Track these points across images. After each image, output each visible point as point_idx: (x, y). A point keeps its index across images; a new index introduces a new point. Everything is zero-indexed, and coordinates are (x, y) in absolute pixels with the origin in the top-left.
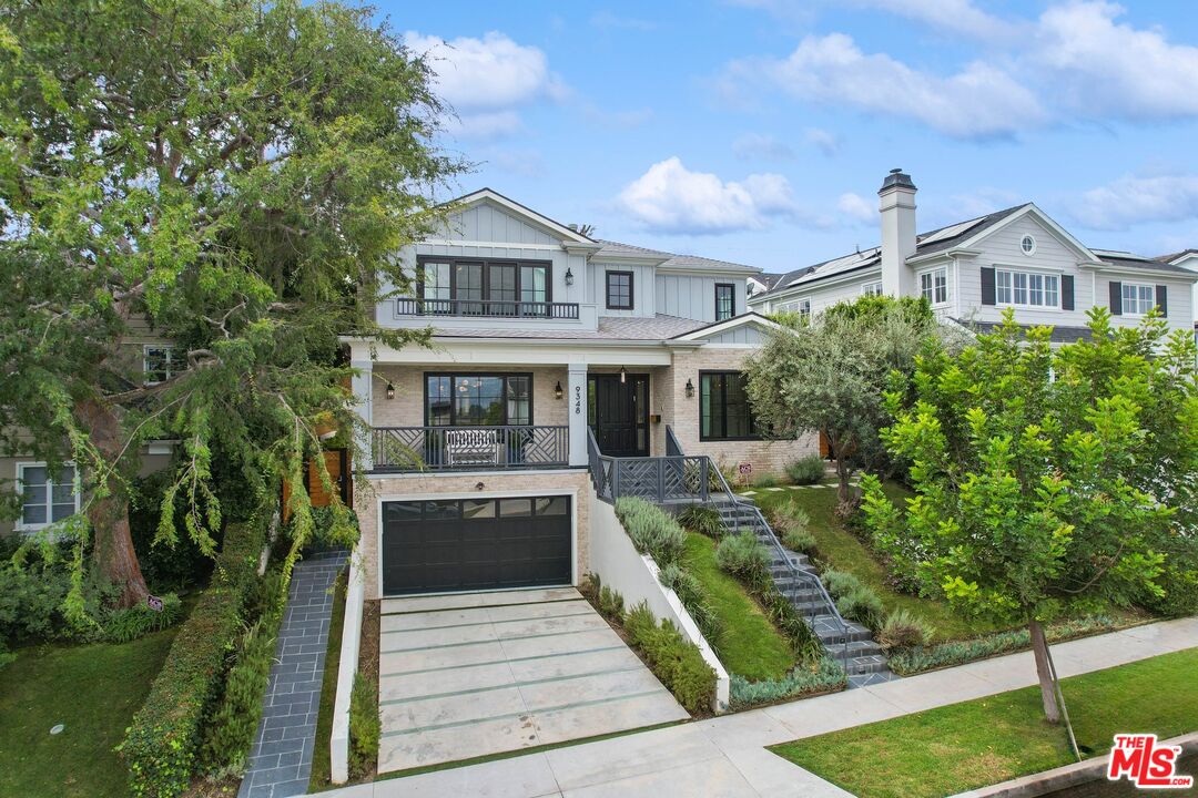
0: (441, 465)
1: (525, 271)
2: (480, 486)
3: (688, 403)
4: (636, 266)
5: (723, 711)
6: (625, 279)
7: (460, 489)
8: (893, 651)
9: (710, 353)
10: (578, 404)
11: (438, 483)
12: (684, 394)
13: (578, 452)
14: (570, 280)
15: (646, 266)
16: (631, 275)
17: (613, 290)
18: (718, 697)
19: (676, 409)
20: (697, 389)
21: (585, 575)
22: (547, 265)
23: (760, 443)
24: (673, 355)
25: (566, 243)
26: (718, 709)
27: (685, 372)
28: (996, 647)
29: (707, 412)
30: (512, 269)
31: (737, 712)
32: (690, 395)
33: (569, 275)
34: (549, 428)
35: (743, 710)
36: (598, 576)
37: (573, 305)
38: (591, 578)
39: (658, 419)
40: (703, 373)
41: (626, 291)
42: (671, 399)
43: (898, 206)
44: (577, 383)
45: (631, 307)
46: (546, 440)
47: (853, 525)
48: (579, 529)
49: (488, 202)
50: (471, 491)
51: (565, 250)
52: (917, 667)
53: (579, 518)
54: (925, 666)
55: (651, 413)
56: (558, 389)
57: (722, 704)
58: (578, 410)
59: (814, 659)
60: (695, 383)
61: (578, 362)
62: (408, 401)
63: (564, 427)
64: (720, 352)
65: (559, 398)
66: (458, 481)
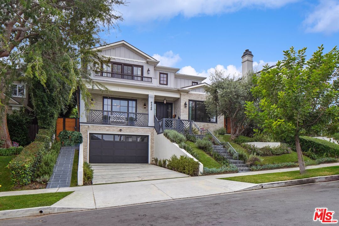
0: (108, 123)
1: (135, 68)
2: (121, 130)
3: (185, 109)
4: (169, 72)
5: (201, 175)
6: (165, 76)
7: (114, 130)
8: (251, 165)
9: (192, 94)
10: (151, 107)
11: (107, 128)
12: (184, 106)
13: (151, 122)
14: (149, 72)
15: (172, 72)
16: (167, 74)
17: (162, 79)
18: (200, 170)
19: (182, 111)
20: (188, 105)
21: (153, 158)
22: (142, 67)
23: (206, 124)
24: (181, 94)
25: (148, 60)
26: (200, 174)
27: (184, 99)
28: (282, 166)
29: (191, 113)
30: (131, 67)
31: (205, 175)
32: (186, 107)
33: (148, 70)
34: (142, 114)
35: (207, 175)
36: (157, 159)
37: (150, 78)
38: (155, 159)
39: (175, 116)
40: (190, 100)
41: (165, 79)
42: (180, 108)
43: (248, 60)
44: (151, 100)
45: (167, 84)
46: (141, 118)
47: (236, 141)
48: (151, 146)
49: (124, 45)
50: (118, 131)
51: (147, 63)
52: (259, 168)
53: (151, 143)
54: (261, 168)
55: (173, 114)
56: (145, 105)
57: (201, 172)
58: (151, 109)
59: (228, 165)
60: (187, 103)
61: (152, 94)
62: (98, 105)
63: (147, 114)
64: (195, 94)
65: (145, 108)
66: (114, 128)
